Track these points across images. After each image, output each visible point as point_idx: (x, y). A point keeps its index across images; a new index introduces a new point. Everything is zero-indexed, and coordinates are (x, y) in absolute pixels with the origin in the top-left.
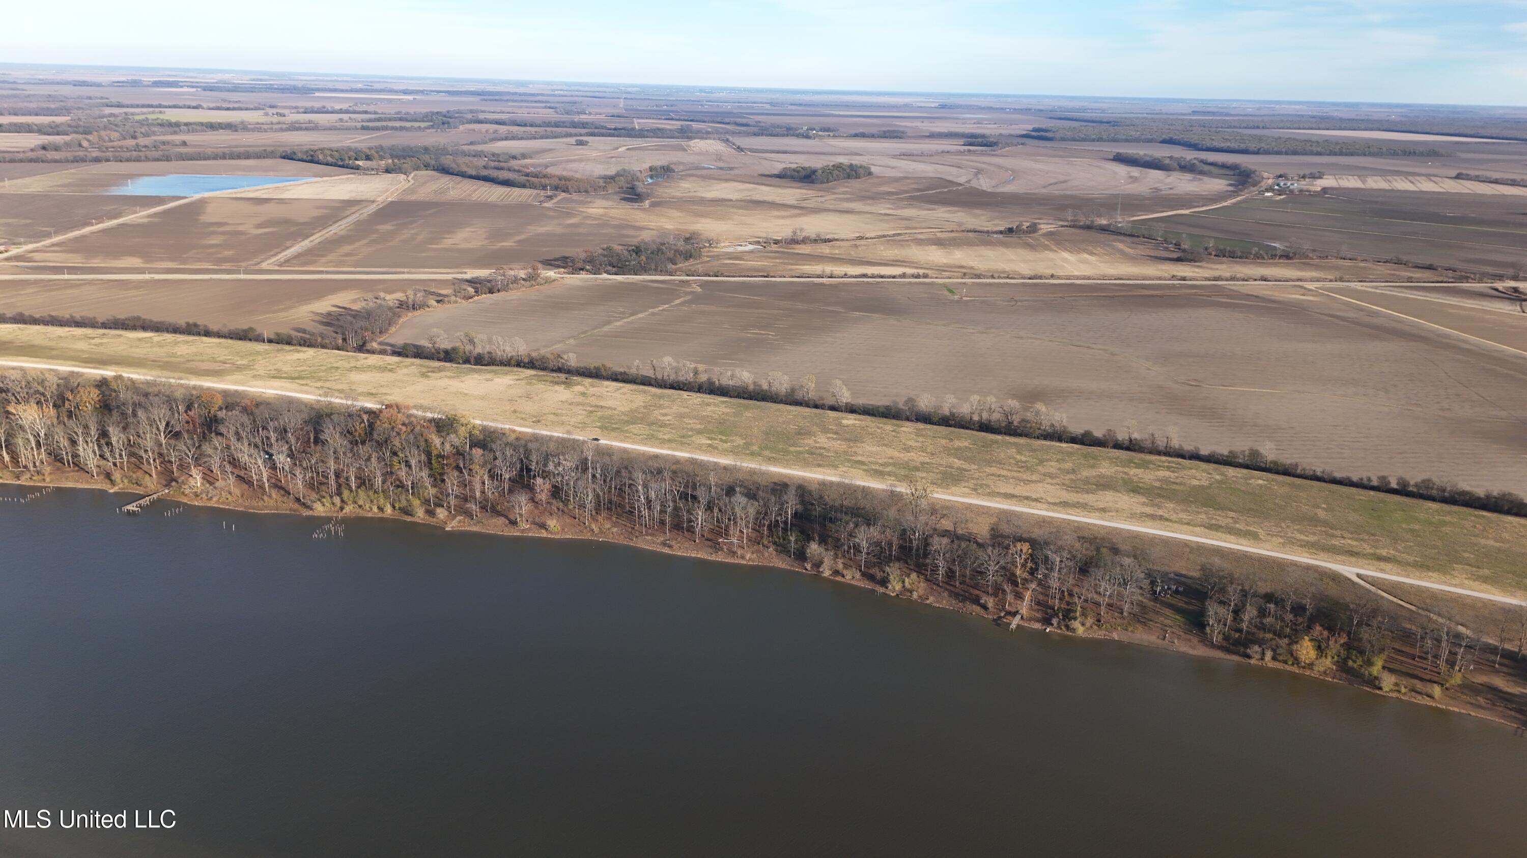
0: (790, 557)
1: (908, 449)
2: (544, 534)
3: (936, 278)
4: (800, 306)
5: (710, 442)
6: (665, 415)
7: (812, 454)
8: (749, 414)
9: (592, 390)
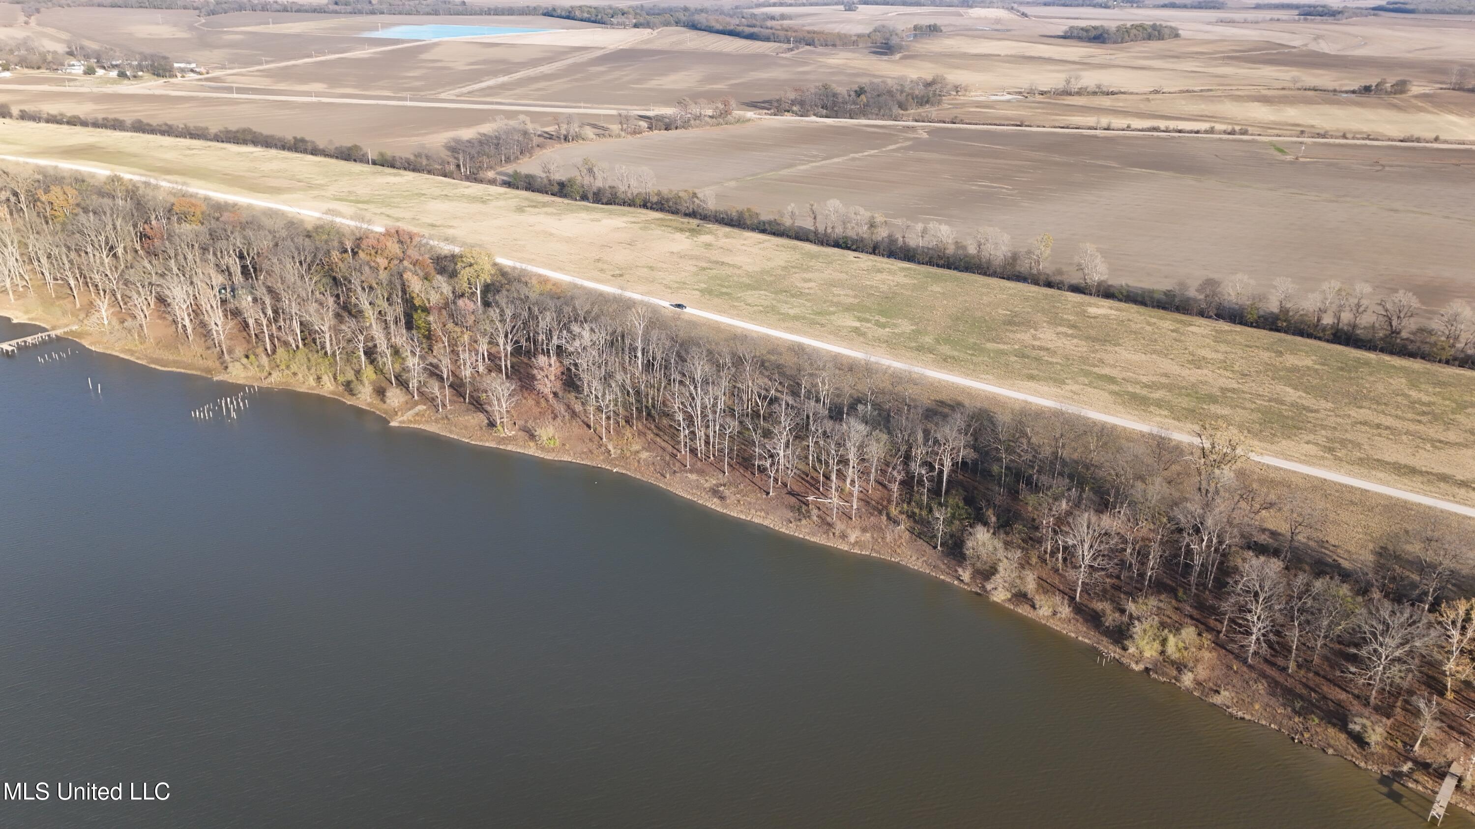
0: (935, 547)
1: (1197, 362)
2: (531, 450)
3: (1259, 135)
4: (1057, 158)
5: (858, 324)
6: (806, 280)
7: (1024, 356)
8: (937, 288)
9: (724, 242)
